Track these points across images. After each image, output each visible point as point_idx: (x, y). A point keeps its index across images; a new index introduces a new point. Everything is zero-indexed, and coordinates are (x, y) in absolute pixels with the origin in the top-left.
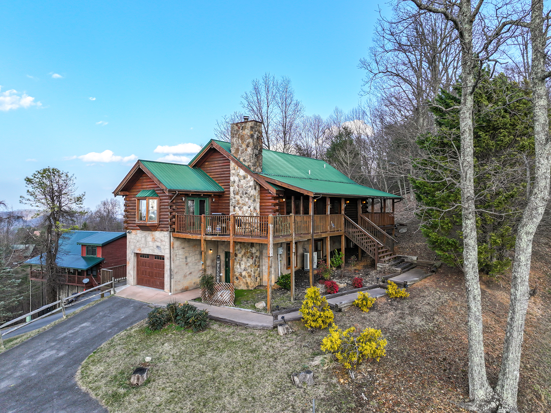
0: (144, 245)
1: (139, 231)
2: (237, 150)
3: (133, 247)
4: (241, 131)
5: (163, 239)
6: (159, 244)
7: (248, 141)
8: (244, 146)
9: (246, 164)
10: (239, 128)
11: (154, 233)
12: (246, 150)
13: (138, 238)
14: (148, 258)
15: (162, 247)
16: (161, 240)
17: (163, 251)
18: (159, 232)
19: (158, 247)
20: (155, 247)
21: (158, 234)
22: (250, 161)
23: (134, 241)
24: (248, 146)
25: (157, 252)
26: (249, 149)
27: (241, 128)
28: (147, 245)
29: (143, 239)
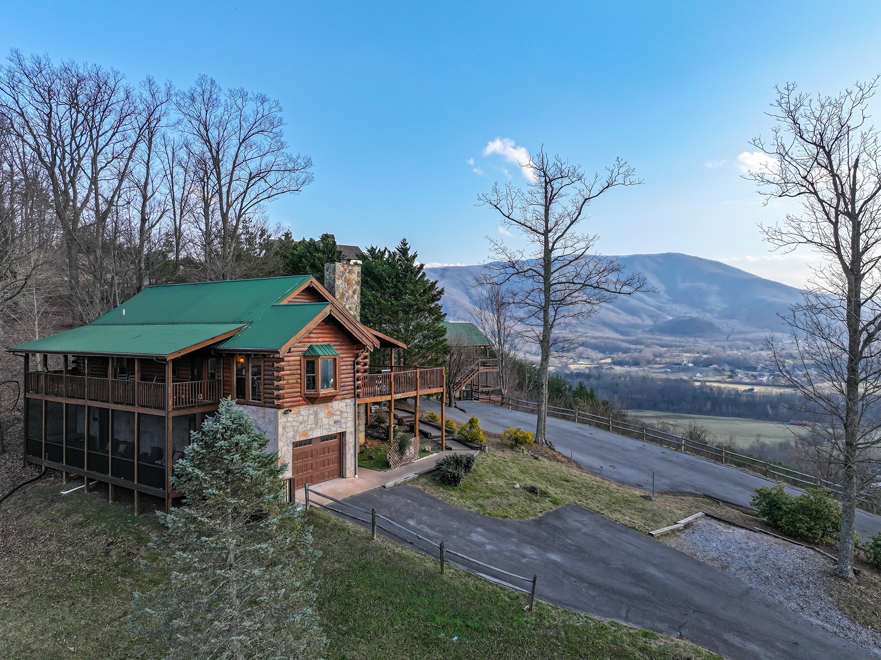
0: (314, 426)
1: (303, 407)
2: (343, 295)
3: (290, 434)
4: (348, 274)
5: (344, 409)
6: (336, 418)
7: (355, 287)
8: (351, 292)
9: (352, 313)
10: (345, 270)
11: (330, 404)
12: (352, 297)
13: (301, 418)
14: (310, 443)
15: (343, 421)
16: (341, 412)
17: (344, 426)
18: (339, 401)
19: (336, 422)
20: (332, 423)
21: (336, 405)
22: (356, 309)
23: (294, 423)
24: (354, 293)
25: (335, 430)
26: (356, 297)
27: (348, 271)
28: (319, 424)
29: (312, 417)
